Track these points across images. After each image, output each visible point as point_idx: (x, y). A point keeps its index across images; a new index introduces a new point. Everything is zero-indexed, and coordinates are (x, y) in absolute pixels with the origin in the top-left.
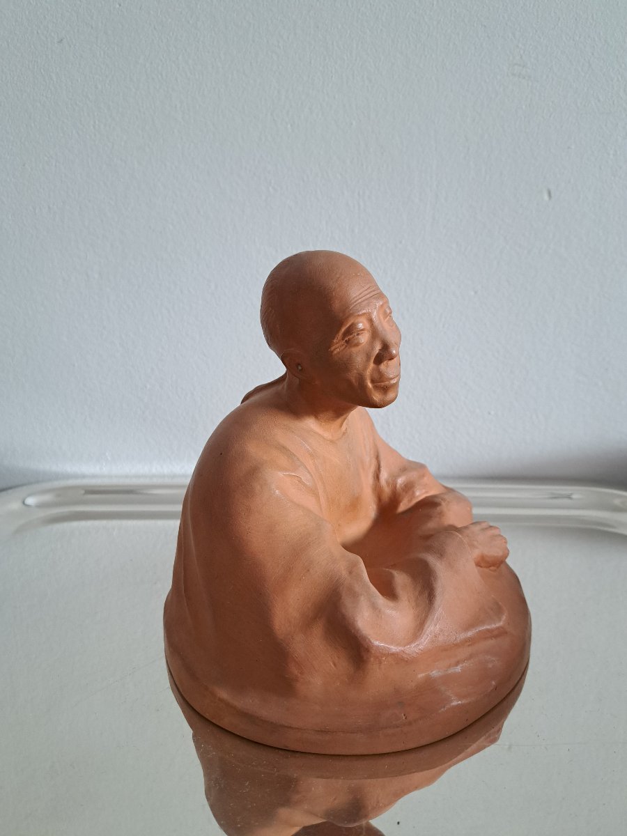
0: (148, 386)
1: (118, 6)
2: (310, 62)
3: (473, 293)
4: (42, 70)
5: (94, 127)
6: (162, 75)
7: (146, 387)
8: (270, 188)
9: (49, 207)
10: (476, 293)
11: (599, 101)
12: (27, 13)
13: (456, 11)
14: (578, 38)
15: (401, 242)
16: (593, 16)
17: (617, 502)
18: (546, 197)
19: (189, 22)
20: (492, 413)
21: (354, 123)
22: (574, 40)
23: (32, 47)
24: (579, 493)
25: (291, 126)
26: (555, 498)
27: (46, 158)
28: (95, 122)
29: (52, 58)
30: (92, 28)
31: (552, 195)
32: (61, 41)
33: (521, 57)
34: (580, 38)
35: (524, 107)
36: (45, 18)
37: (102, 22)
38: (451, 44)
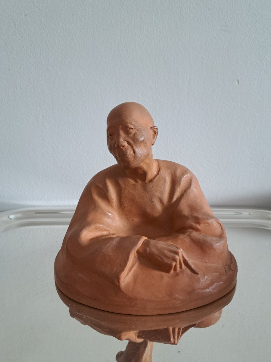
2: (134, 25)
3: (205, 125)
5: (40, 53)
6: (70, 30)
9: (20, 88)
10: (206, 125)
11: (259, 41)
12: (11, 3)
13: (197, 3)
15: (174, 103)
16: (256, 5)
17: (270, 216)
18: (237, 83)
19: (82, 7)
21: (153, 51)
22: (248, 16)
23: (14, 18)
25: (126, 52)
27: (19, 66)
28: (41, 50)
29: (22, 22)
30: (40, 9)
31: (239, 82)
32: (26, 15)
33: (226, 22)
34: (251, 14)
35: (227, 44)
36: (19, 5)
37: (44, 7)
38: (195, 17)
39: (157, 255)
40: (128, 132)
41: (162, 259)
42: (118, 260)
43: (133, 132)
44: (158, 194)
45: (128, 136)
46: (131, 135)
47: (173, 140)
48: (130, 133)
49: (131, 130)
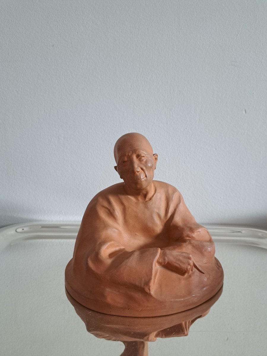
0: (81, 184)
1: (77, 33)
2: (152, 57)
3: (214, 149)
4: (45, 57)
5: (65, 80)
6: (93, 60)
7: (80, 184)
8: (135, 106)
9: (44, 111)
10: (216, 149)
11: (265, 76)
12: (40, 34)
13: (210, 40)
14: (257, 52)
15: (186, 129)
16: (263, 44)
17: (260, 234)
18: (244, 112)
19: (105, 40)
20: (222, 198)
21: (169, 82)
22: (255, 53)
23: (41, 47)
24: (245, 231)
25: (144, 82)
26: (233, 232)
27: (44, 91)
28: (65, 78)
29: (49, 52)
30: (66, 41)
31: (247, 111)
32: (53, 46)
33: (235, 58)
34: (258, 52)
35: (236, 77)
36: (47, 37)
37: (70, 39)
38: (208, 53)
39: (175, 263)
40: (141, 160)
41: (179, 265)
42: (144, 271)
43: (144, 159)
44: (156, 210)
45: (141, 163)
46: (143, 162)
47: (184, 163)
48: (142, 161)
49: (143, 158)
